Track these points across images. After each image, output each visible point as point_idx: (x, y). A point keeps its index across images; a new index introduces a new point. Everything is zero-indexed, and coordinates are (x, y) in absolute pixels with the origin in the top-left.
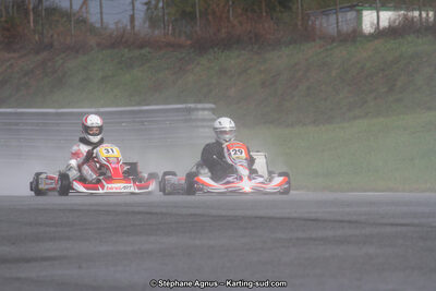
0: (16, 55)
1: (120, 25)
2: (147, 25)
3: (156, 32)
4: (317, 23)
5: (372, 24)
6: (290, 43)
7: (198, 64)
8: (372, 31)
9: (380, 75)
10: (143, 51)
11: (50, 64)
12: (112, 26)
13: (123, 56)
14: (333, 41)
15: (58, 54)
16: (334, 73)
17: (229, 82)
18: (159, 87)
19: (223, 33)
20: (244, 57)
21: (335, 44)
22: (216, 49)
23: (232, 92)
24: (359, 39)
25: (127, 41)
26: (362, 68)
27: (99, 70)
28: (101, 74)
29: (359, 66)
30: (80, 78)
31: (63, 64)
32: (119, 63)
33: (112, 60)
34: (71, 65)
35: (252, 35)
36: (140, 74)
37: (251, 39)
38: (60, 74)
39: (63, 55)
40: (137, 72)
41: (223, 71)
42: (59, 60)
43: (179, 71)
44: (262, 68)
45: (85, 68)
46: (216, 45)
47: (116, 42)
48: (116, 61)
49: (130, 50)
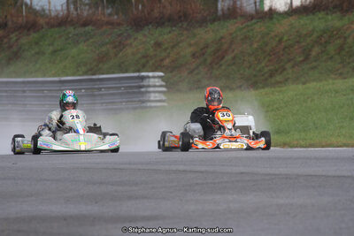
4: (238, 3)
5: (286, 4)
6: (214, 21)
7: (135, 39)
8: (286, 9)
9: (296, 47)
10: (87, 28)
11: (5, 40)
13: (69, 33)
14: (252, 19)
15: (12, 33)
16: (255, 46)
17: (164, 54)
18: (102, 59)
19: (156, 13)
20: (176, 33)
21: (254, 21)
22: (150, 26)
23: (167, 62)
24: (275, 16)
25: (72, 20)
26: (280, 41)
27: (49, 45)
28: (51, 48)
29: (277, 39)
30: (33, 52)
31: (17, 40)
32: (66, 39)
33: (60, 37)
34: (24, 40)
35: (181, 14)
36: (85, 48)
37: (180, 17)
38: (15, 49)
39: (17, 33)
40: (82, 46)
41: (158, 45)
42: (13, 37)
43: (120, 46)
44: (192, 42)
45: (37, 43)
46: (151, 23)
47: (62, 22)
48: (63, 38)
49: (75, 28)
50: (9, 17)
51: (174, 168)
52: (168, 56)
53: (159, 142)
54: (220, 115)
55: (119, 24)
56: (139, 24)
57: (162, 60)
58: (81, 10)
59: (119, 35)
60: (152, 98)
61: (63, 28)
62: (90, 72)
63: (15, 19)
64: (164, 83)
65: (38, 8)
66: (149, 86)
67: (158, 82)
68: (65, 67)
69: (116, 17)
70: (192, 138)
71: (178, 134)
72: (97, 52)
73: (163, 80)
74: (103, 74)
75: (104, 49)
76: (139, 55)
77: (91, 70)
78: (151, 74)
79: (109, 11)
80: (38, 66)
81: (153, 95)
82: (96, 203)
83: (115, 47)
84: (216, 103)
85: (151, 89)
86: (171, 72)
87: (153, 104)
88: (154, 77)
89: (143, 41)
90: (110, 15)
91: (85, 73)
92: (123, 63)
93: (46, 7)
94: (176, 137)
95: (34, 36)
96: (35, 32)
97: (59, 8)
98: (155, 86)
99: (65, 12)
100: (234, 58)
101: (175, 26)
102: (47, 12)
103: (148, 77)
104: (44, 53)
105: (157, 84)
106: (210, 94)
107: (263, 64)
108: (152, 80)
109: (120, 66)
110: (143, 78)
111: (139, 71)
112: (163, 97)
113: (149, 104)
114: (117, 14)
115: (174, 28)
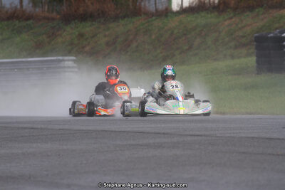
1: (13, 5)
2: (31, 5)
3: (37, 10)
4: (143, 4)
5: (178, 5)
6: (124, 17)
7: (64, 31)
8: (178, 9)
9: (184, 38)
10: (29, 22)
12: (8, 6)
13: (15, 25)
14: (153, 16)
16: (153, 37)
17: (85, 43)
18: (39, 45)
19: (81, 10)
20: (95, 26)
21: (154, 18)
22: (76, 21)
23: (87, 48)
24: (169, 14)
25: (18, 16)
26: (172, 34)
29: (169, 32)
35: (100, 12)
36: (27, 37)
37: (99, 14)
40: (24, 36)
41: (81, 35)
43: (53, 36)
44: (107, 33)
46: (76, 18)
49: (20, 21)
52: (88, 44)
53: (70, 109)
54: (118, 88)
55: (53, 19)
56: (67, 19)
57: (83, 48)
59: (53, 28)
61: (11, 21)
64: (75, 65)
67: (71, 64)
70: (97, 106)
71: (85, 103)
72: (35, 40)
75: (40, 38)
76: (67, 43)
83: (49, 37)
84: (114, 78)
85: (66, 70)
88: (68, 60)
89: (70, 32)
94: (83, 106)
98: (69, 67)
100: (137, 47)
101: (95, 21)
106: (109, 70)
107: (159, 51)
115: (94, 23)
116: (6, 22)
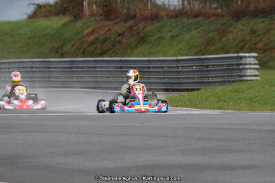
0: (112, 23)
7: (235, 27)
10: (197, 19)
11: (135, 28)
13: (184, 23)
15: (140, 22)
17: (258, 39)
18: (209, 43)
19: (252, 7)
20: (267, 22)
22: (247, 17)
23: (260, 46)
25: (186, 13)
27: (168, 32)
28: (170, 35)
30: (156, 37)
31: (144, 28)
32: (182, 28)
33: (177, 26)
34: (149, 28)
35: (272, 8)
36: (196, 34)
37: (271, 10)
38: (142, 35)
39: (144, 22)
40: (194, 33)
41: (253, 32)
42: (141, 25)
43: (223, 32)
45: (159, 31)
46: (247, 15)
47: (179, 14)
48: (179, 26)
49: (188, 19)
50: (138, 10)
51: (266, 128)
52: (261, 41)
55: (223, 16)
56: (238, 15)
57: (256, 44)
58: (193, 4)
59: (223, 24)
60: (248, 74)
61: (179, 19)
62: (200, 53)
63: (142, 12)
64: (257, 62)
65: (160, 3)
66: (246, 64)
67: (253, 61)
68: (180, 48)
69: (220, 10)
72: (205, 37)
73: (257, 60)
74: (210, 55)
75: (211, 35)
76: (238, 40)
77: (200, 51)
78: (247, 55)
79: (215, 6)
80: (159, 48)
81: (248, 71)
82: (205, 155)
83: (219, 34)
85: (248, 66)
86: (263, 53)
87: (249, 78)
88: (250, 57)
89: (241, 29)
90: (216, 8)
91: (196, 54)
92: (225, 46)
93: (166, 3)
95: (157, 25)
96: (157, 22)
97: (176, 3)
98: (250, 64)
99: (181, 6)
101: (266, 17)
102: (167, 6)
103: (245, 57)
104: (164, 39)
105: (253, 62)
108: (248, 59)
109: (223, 48)
110: (241, 58)
111: (238, 52)
112: (257, 73)
113: (245, 78)
114: (221, 8)
115: (266, 19)
116: (174, 20)
